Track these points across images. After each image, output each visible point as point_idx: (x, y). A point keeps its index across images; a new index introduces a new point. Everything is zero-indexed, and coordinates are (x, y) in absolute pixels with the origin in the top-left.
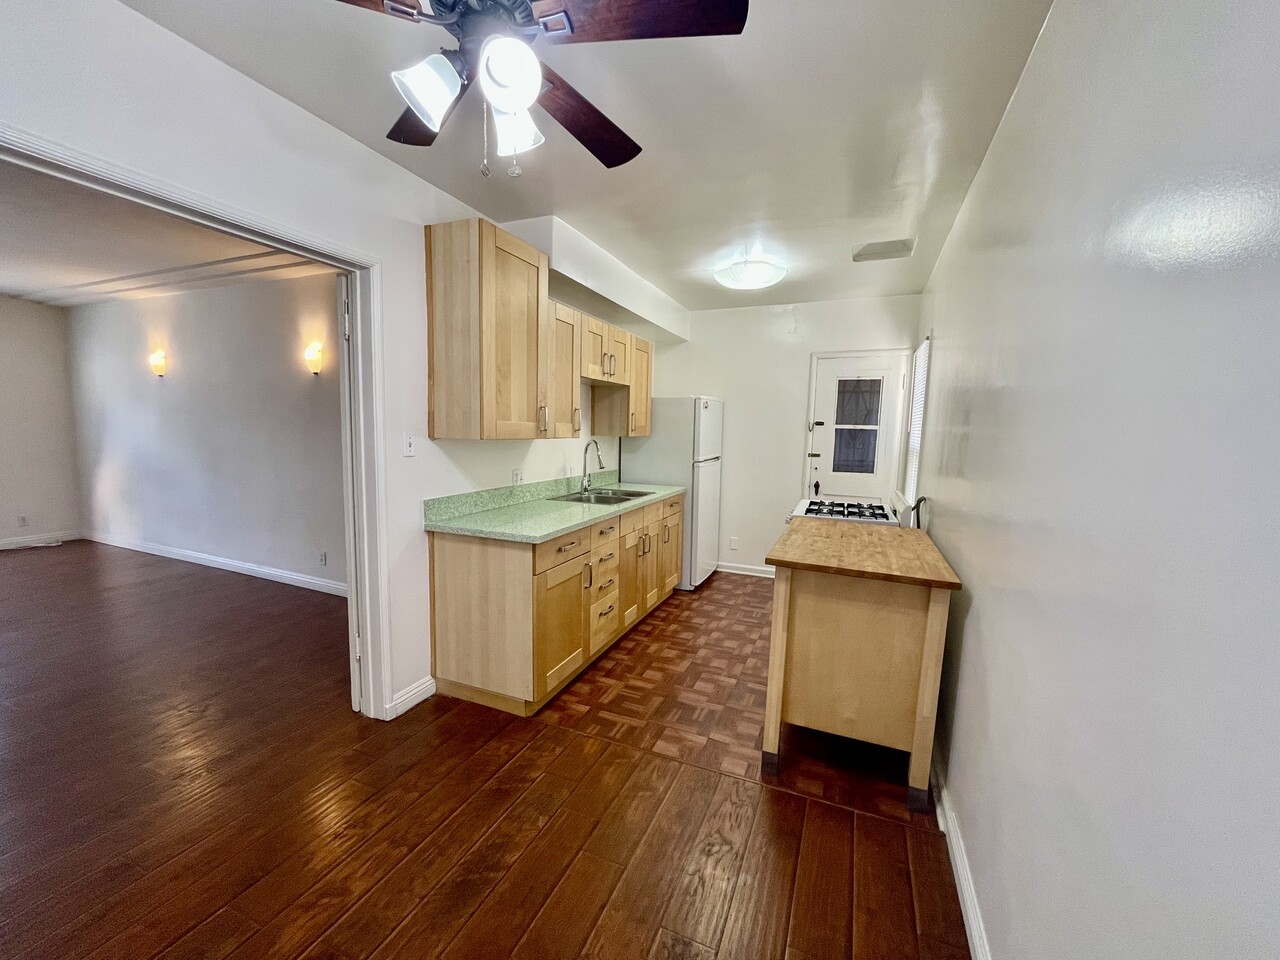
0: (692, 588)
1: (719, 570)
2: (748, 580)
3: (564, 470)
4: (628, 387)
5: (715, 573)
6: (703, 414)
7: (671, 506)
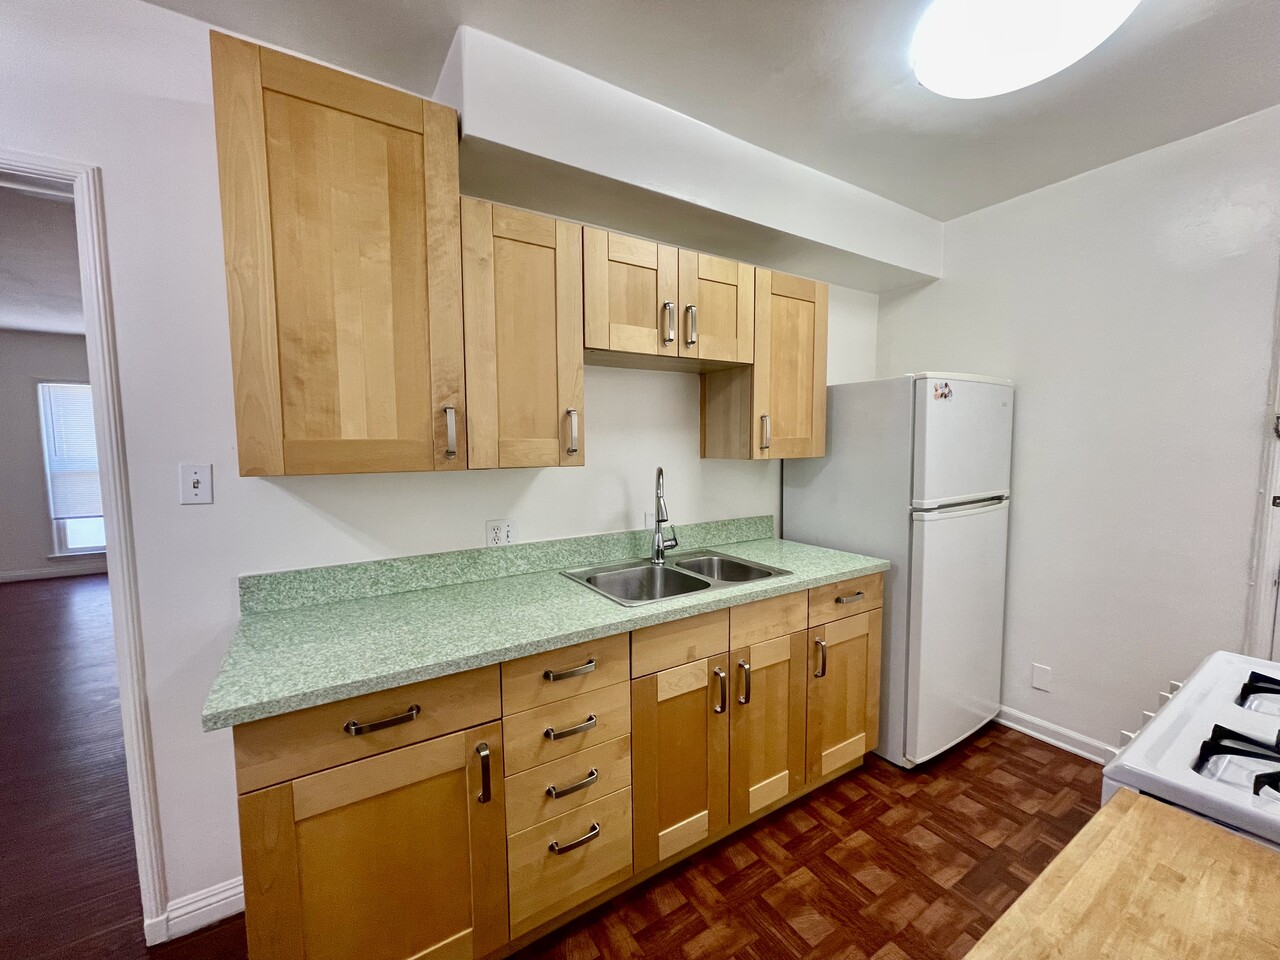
0: (909, 766)
1: (1003, 721)
2: (1068, 773)
3: (627, 517)
4: (746, 369)
5: (993, 728)
6: (933, 407)
7: (838, 600)
